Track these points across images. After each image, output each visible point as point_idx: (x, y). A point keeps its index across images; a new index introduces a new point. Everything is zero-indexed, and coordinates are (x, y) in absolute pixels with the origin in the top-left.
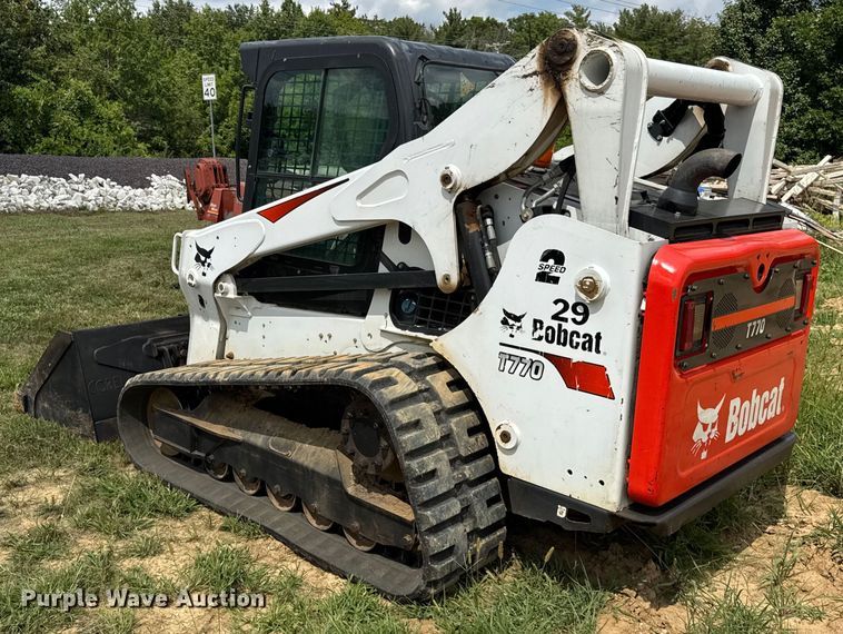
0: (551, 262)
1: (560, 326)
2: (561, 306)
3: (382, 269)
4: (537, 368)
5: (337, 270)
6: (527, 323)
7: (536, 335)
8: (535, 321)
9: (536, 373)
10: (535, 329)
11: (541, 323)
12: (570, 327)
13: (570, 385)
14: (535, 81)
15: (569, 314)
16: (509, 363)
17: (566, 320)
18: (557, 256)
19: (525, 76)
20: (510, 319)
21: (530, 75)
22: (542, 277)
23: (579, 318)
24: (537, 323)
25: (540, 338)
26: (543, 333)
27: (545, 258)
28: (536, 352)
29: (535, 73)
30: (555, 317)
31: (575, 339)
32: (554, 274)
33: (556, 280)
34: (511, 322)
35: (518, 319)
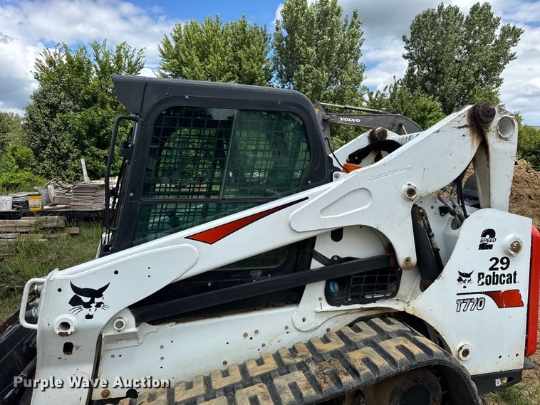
0: (488, 236)
1: (494, 273)
2: (494, 261)
3: (315, 265)
4: (481, 302)
5: (260, 273)
6: (474, 277)
7: (480, 283)
8: (479, 274)
9: (480, 306)
10: (480, 279)
11: (483, 274)
12: (499, 272)
13: (500, 306)
14: (466, 131)
15: (499, 265)
16: (463, 305)
17: (497, 269)
18: (491, 233)
19: (459, 128)
20: (463, 277)
21: (463, 127)
22: (483, 246)
23: (504, 266)
24: (481, 275)
25: (483, 284)
26: (484, 280)
27: (484, 235)
28: (481, 293)
29: (466, 126)
30: (491, 269)
31: (503, 279)
32: (490, 243)
33: (491, 247)
34: (464, 278)
35: (468, 275)
